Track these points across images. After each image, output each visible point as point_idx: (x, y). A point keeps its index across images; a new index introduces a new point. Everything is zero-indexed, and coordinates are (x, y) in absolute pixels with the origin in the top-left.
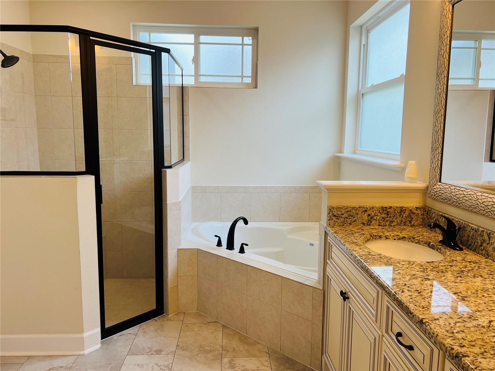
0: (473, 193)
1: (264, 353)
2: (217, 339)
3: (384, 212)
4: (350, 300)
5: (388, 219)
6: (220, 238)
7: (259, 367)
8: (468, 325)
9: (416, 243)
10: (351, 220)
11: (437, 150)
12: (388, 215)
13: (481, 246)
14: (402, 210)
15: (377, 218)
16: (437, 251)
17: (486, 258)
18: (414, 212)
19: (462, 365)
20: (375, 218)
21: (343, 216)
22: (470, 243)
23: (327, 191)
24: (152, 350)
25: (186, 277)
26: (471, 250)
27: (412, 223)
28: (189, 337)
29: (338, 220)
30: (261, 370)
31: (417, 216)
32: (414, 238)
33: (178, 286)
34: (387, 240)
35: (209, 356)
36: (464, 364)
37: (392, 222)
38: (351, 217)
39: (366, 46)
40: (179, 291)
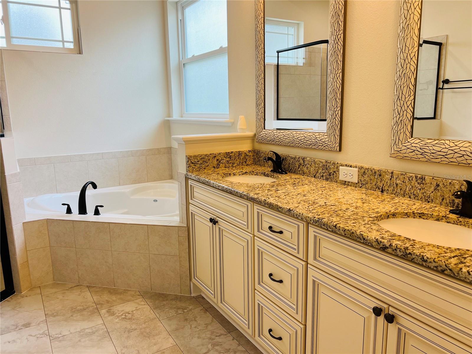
0: (290, 133)
1: (137, 296)
2: (86, 298)
3: (228, 156)
4: (219, 222)
5: (231, 161)
6: (68, 205)
7: (137, 307)
8: (315, 206)
9: (255, 175)
10: (205, 165)
11: (261, 105)
12: (230, 158)
13: (299, 168)
14: (240, 153)
15: (223, 162)
16: (271, 177)
17: (303, 175)
18: (248, 154)
19: (323, 224)
20: (222, 162)
21: (199, 163)
22: (291, 168)
23: (185, 143)
24: (18, 326)
25: (36, 250)
26: (292, 173)
27: (247, 163)
28: (56, 305)
29: (195, 166)
30: (139, 309)
31: (249, 157)
32: (253, 172)
33: (28, 261)
34: (235, 176)
35: (85, 313)
36: (324, 222)
37: (233, 163)
38: (205, 163)
39: (183, 21)
40: (30, 266)
